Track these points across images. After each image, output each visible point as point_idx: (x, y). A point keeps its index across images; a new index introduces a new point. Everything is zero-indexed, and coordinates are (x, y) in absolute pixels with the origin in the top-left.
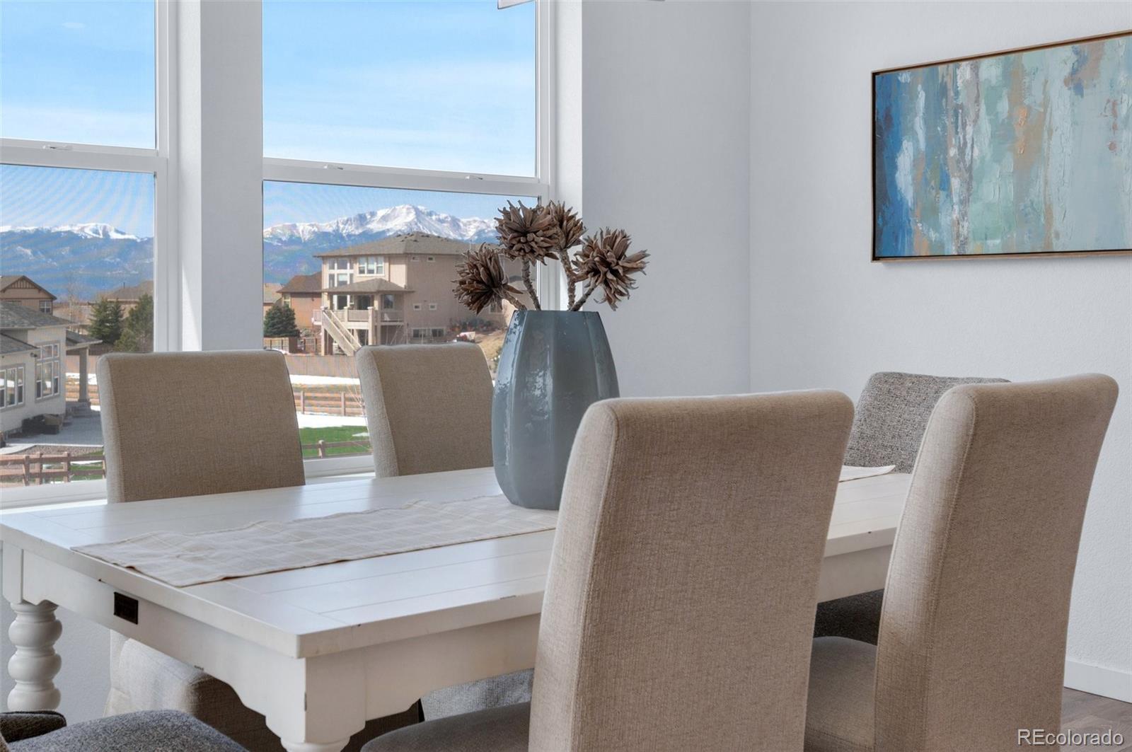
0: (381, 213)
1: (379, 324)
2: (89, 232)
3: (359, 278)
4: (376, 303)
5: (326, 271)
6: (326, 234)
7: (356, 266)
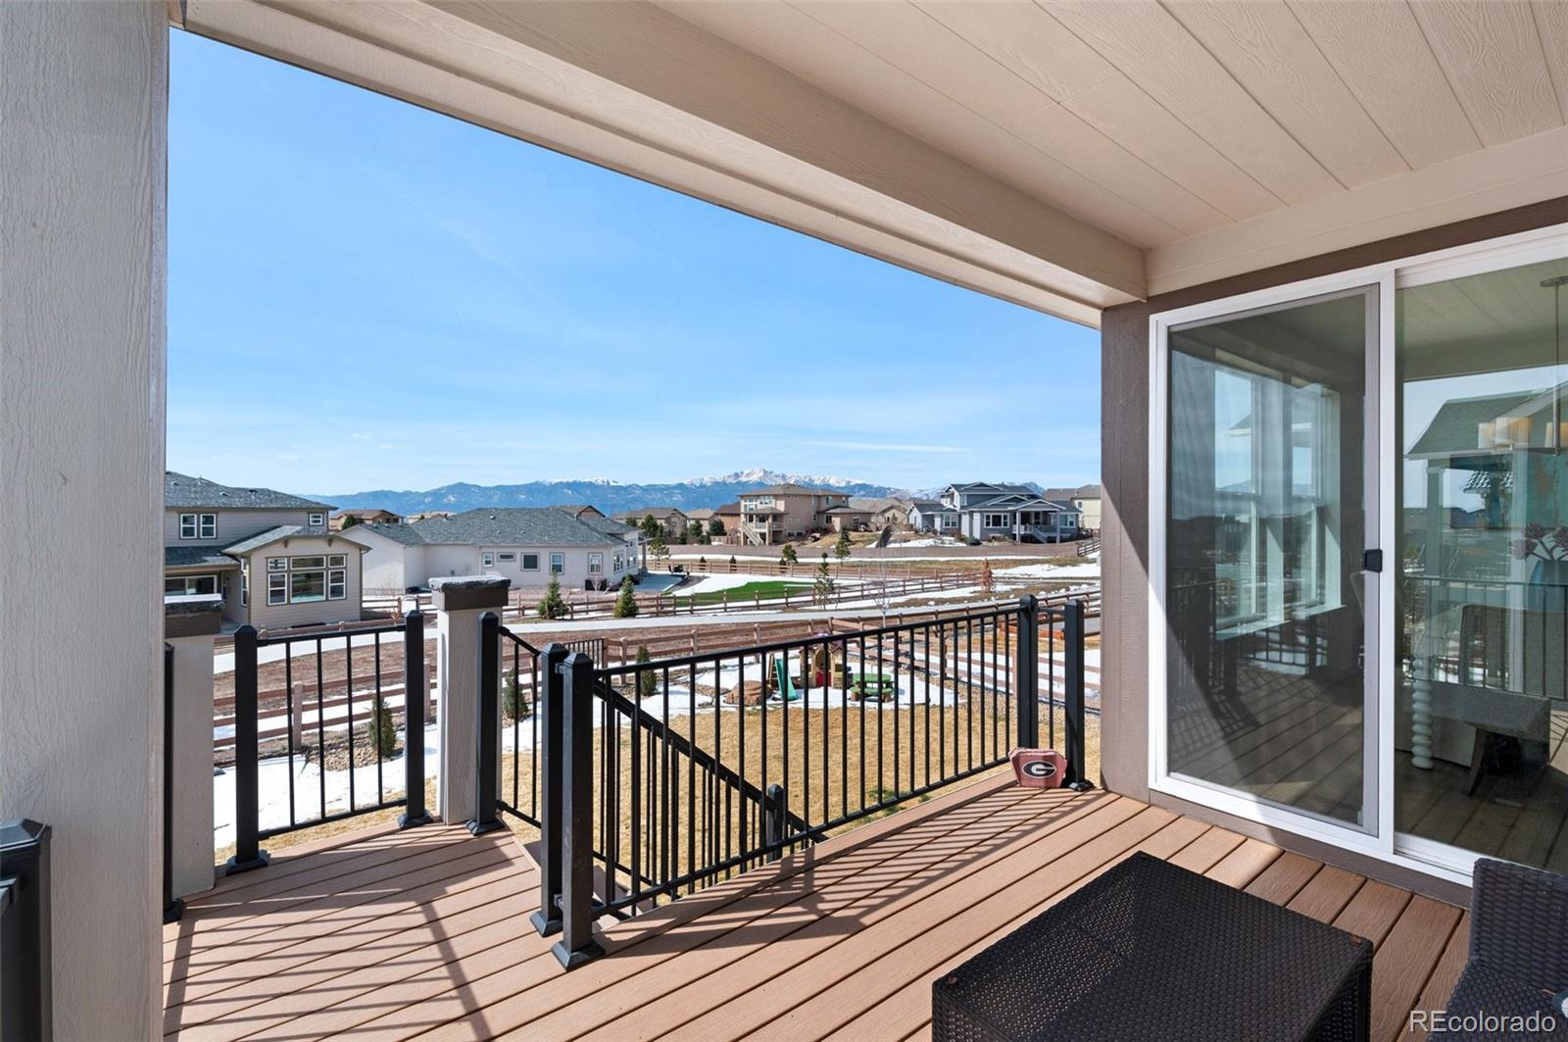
0: (746, 472)
1: (772, 530)
2: (600, 482)
3: (760, 507)
4: (770, 520)
5: (743, 503)
6: (718, 483)
7: (759, 501)
